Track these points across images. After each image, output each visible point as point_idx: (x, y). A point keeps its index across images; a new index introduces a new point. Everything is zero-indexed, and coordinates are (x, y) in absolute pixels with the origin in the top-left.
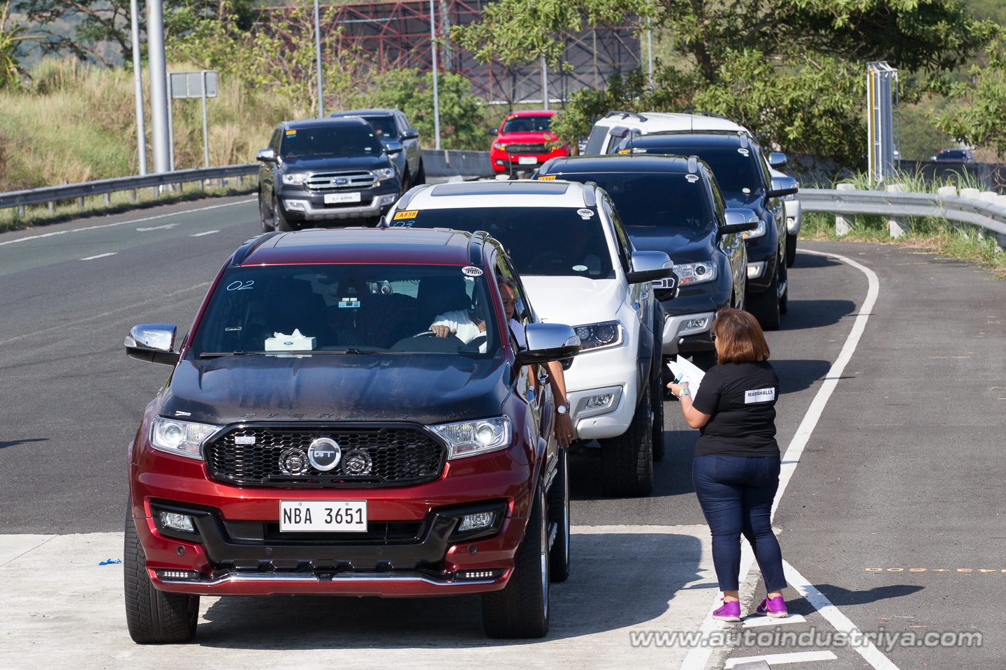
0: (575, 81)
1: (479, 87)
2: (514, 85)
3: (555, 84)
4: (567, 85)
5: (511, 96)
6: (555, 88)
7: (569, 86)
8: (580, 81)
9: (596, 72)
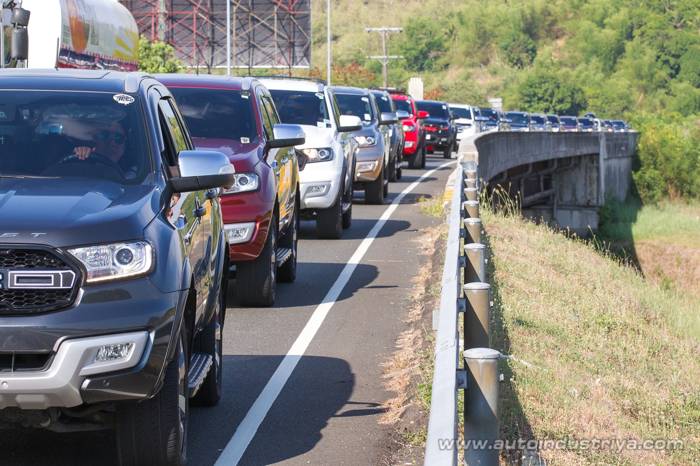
0: (259, 53)
1: (186, 55)
2: (212, 54)
3: (244, 54)
4: (253, 55)
5: (210, 61)
6: (244, 57)
7: (254, 55)
8: (263, 52)
9: (276, 46)
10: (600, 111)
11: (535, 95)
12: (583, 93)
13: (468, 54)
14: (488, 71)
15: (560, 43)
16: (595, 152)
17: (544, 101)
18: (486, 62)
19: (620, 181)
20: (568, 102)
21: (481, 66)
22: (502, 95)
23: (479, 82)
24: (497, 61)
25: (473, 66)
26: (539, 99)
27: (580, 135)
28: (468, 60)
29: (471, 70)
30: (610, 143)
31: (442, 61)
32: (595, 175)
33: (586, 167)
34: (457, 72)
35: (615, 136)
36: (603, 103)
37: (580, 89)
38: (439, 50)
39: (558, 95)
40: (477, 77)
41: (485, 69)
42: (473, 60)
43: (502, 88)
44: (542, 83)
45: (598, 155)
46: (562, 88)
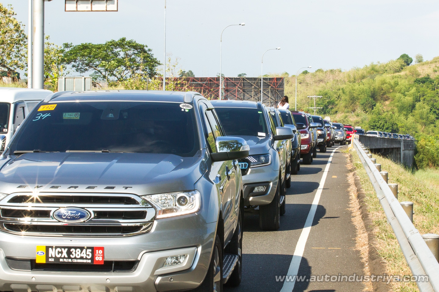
9: (270, 102)
10: (405, 133)
11: (376, 126)
12: (397, 125)
13: (346, 107)
14: (355, 114)
15: (387, 103)
16: (399, 147)
17: (380, 129)
18: (354, 111)
19: (409, 160)
20: (390, 129)
21: (352, 112)
22: (361, 125)
23: (351, 119)
24: (359, 110)
25: (348, 112)
26: (378, 128)
27: (393, 140)
28: (346, 110)
29: (347, 114)
30: (405, 144)
31: (334, 110)
32: (399, 156)
33: (395, 153)
34: (341, 115)
35: (407, 141)
36: (406, 130)
37: (396, 124)
38: (333, 105)
39: (386, 126)
40: (350, 117)
41: (353, 114)
42: (348, 110)
43: (361, 122)
44: (379, 120)
45: (400, 148)
46: (388, 123)
